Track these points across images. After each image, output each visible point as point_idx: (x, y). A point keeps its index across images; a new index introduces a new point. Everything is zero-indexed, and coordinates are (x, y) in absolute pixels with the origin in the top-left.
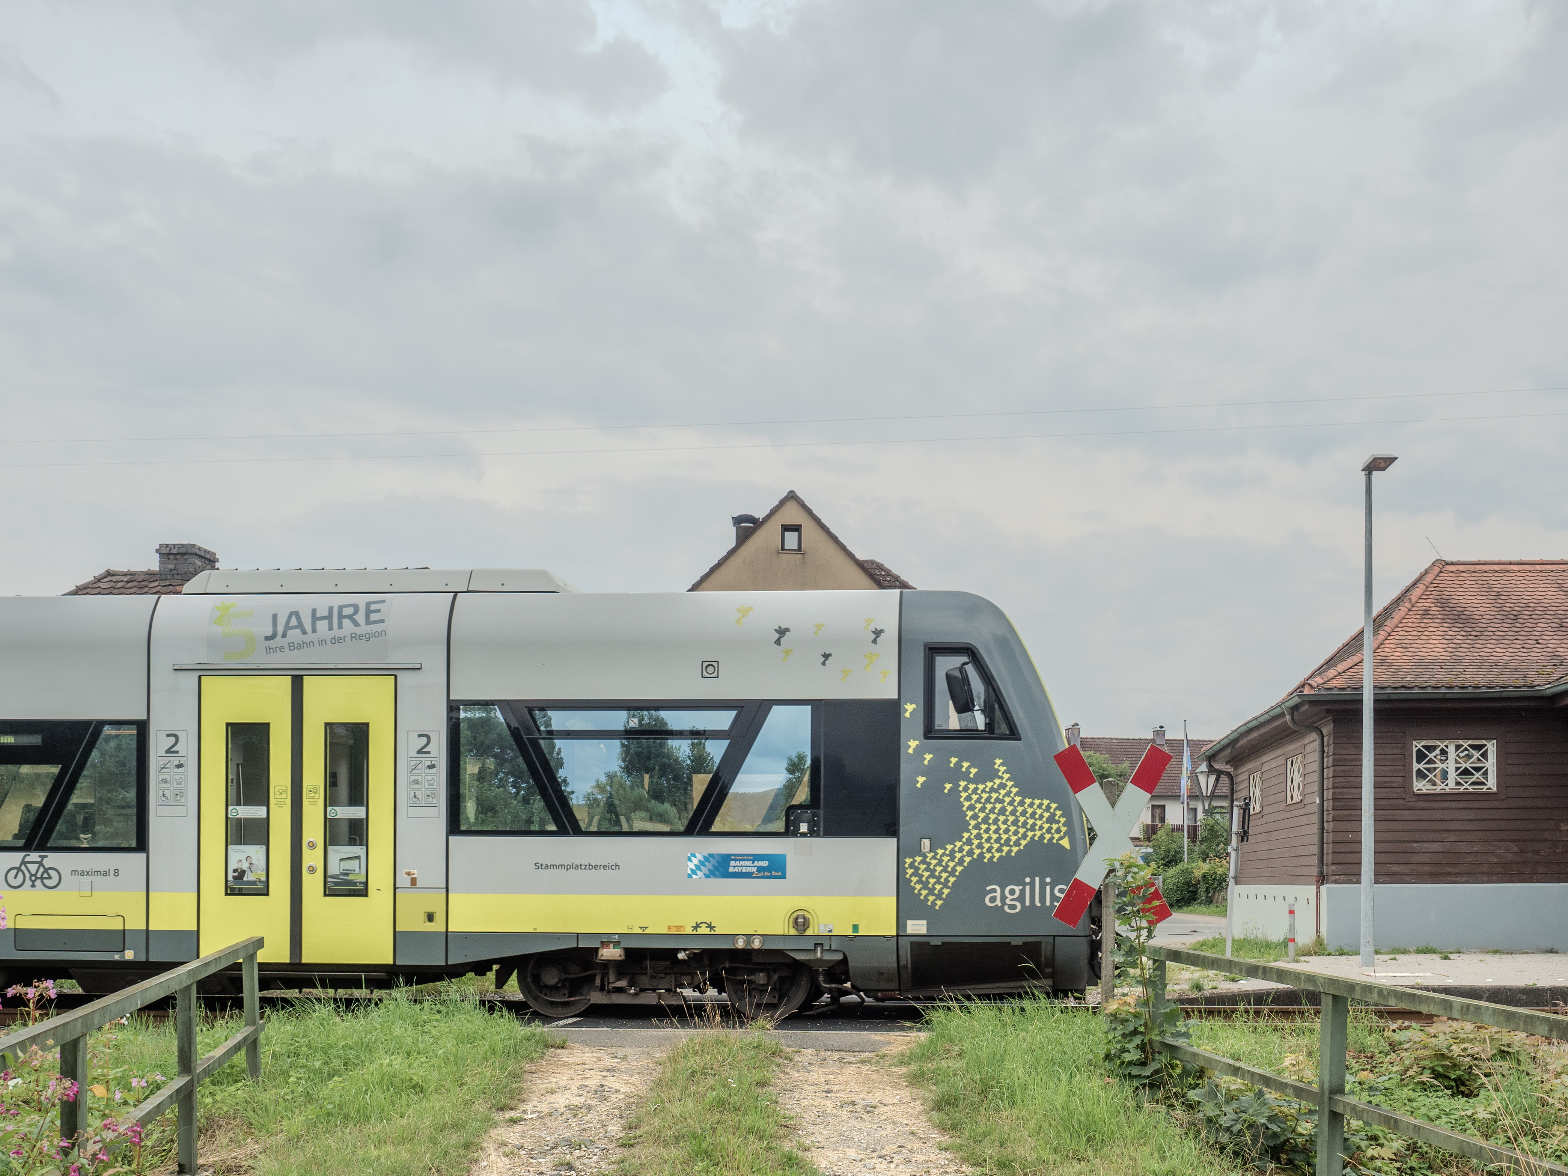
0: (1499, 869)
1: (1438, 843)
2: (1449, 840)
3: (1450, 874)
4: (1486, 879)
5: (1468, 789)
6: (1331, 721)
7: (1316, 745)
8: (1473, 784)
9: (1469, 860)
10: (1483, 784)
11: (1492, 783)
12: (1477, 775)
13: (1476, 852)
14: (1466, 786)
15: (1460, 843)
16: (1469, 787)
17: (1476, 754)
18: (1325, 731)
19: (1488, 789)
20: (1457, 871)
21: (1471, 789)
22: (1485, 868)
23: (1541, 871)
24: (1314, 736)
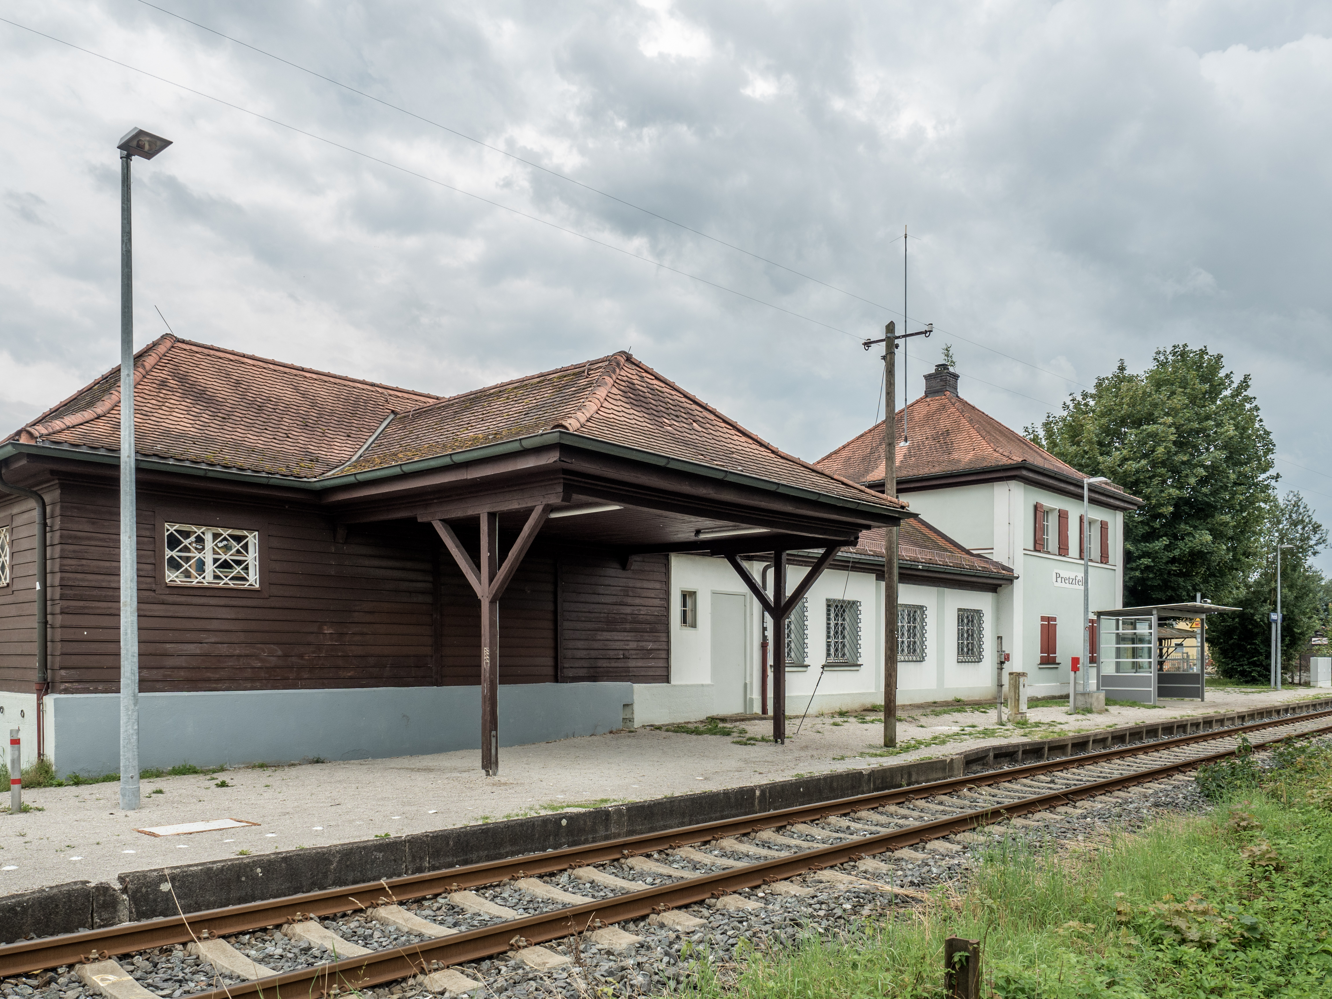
0: (263, 675)
1: (196, 645)
2: (207, 641)
3: (209, 680)
4: (249, 685)
5: (228, 584)
6: (57, 486)
7: (36, 514)
8: (232, 579)
9: (230, 664)
10: (244, 579)
11: (253, 578)
12: (238, 569)
13: (239, 656)
14: (226, 580)
15: (220, 645)
16: (229, 582)
17: (236, 546)
18: (47, 498)
19: (250, 585)
20: (217, 676)
21: (232, 584)
22: (248, 673)
23: (306, 676)
24: (32, 503)
